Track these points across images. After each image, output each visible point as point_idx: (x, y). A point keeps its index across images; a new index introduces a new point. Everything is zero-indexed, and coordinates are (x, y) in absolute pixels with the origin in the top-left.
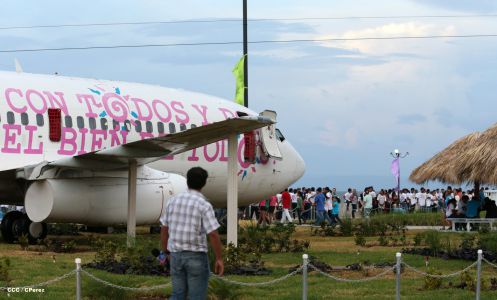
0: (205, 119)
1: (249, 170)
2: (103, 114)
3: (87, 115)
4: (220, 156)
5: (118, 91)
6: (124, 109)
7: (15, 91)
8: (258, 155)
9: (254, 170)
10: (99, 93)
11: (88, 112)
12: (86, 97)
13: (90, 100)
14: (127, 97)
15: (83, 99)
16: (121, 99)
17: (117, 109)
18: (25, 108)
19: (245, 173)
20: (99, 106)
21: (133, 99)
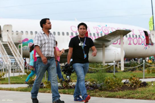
0: (133, 33)
1: (147, 47)
2: (102, 32)
3: (96, 33)
4: (138, 43)
5: (106, 26)
6: (108, 30)
7: (74, 26)
8: (150, 43)
9: (149, 47)
10: (100, 26)
11: (96, 32)
12: (96, 28)
13: (97, 28)
14: (109, 27)
15: (95, 28)
16: (107, 28)
17: (106, 31)
18: (77, 31)
19: (146, 48)
20: (100, 30)
21: (111, 28)
